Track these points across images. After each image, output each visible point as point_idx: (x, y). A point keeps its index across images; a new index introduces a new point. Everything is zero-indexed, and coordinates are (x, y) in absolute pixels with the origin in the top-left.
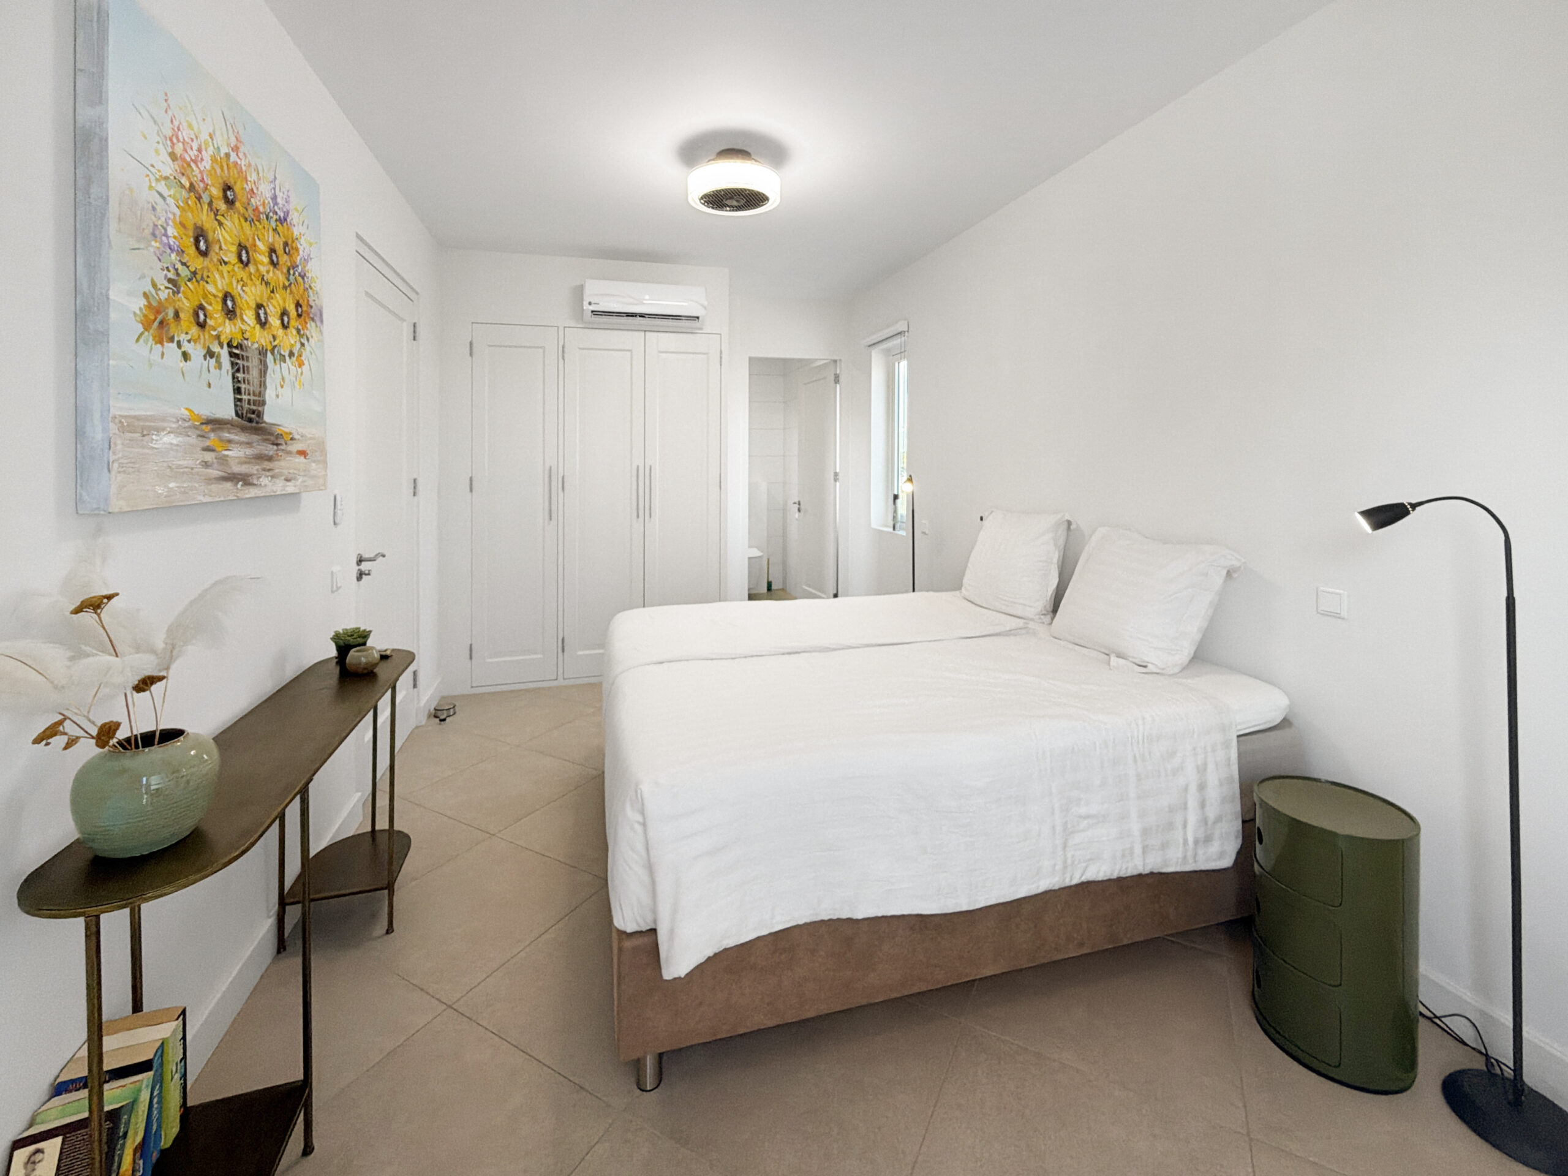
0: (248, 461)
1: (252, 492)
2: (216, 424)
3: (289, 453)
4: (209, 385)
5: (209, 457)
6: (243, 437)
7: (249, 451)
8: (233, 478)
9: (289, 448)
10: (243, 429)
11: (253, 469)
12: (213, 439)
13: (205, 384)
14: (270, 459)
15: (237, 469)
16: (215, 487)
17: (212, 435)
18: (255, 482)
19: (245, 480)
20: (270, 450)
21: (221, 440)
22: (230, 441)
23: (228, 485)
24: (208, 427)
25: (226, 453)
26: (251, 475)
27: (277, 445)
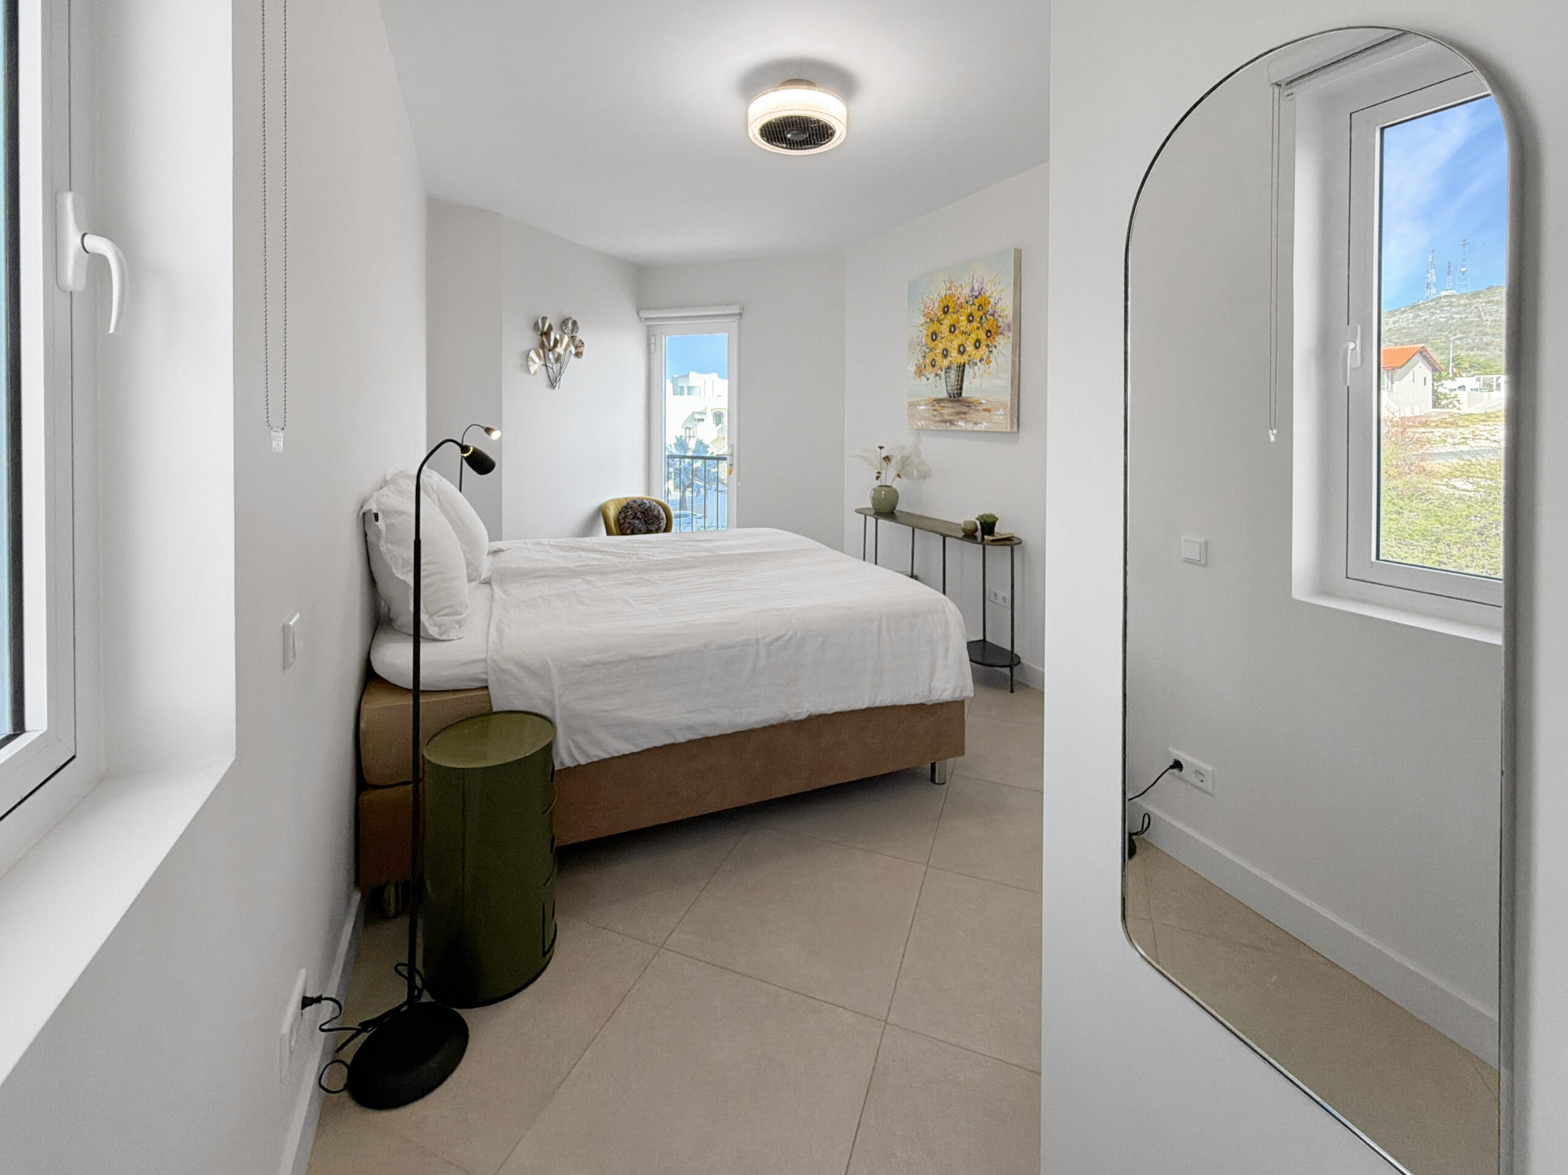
0: (951, 415)
1: (954, 428)
2: (939, 401)
3: (977, 410)
4: (936, 387)
5: (935, 413)
6: (950, 405)
7: (954, 410)
8: (945, 421)
9: (977, 408)
10: (951, 401)
11: (956, 418)
12: (937, 407)
13: (934, 387)
14: (965, 413)
15: (946, 418)
16: (937, 424)
17: (937, 405)
18: (956, 423)
19: (951, 423)
20: (966, 409)
21: (941, 406)
22: (944, 407)
23: (943, 424)
24: (935, 403)
25: (942, 411)
26: (954, 421)
27: (969, 406)
